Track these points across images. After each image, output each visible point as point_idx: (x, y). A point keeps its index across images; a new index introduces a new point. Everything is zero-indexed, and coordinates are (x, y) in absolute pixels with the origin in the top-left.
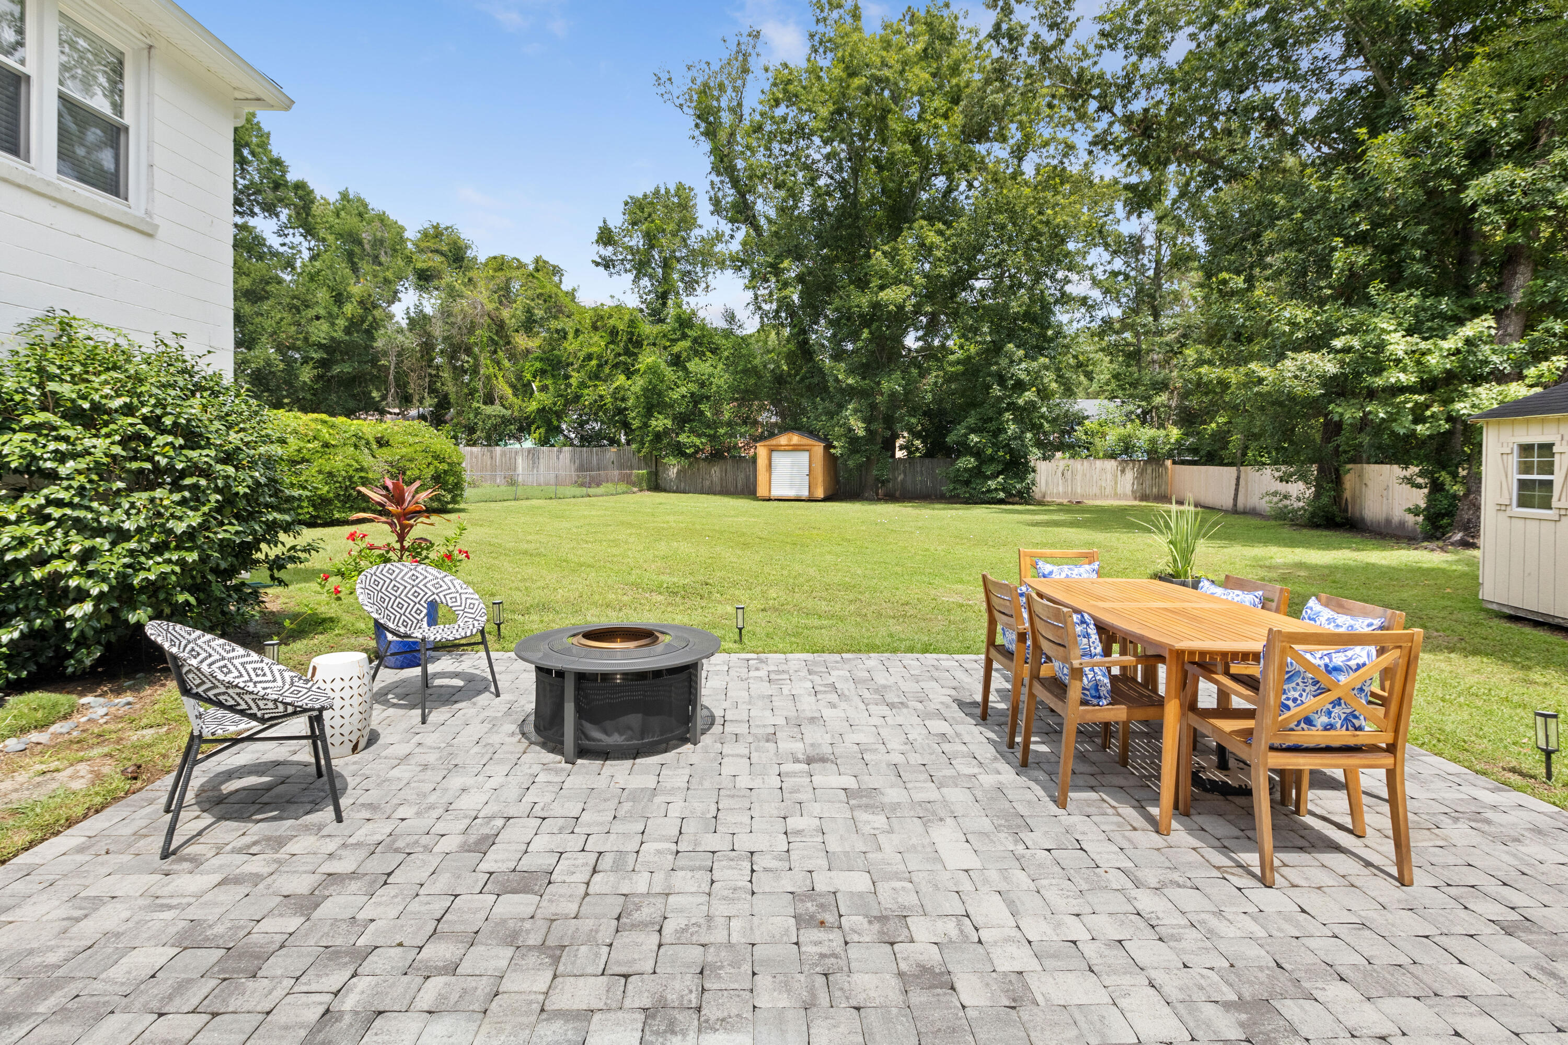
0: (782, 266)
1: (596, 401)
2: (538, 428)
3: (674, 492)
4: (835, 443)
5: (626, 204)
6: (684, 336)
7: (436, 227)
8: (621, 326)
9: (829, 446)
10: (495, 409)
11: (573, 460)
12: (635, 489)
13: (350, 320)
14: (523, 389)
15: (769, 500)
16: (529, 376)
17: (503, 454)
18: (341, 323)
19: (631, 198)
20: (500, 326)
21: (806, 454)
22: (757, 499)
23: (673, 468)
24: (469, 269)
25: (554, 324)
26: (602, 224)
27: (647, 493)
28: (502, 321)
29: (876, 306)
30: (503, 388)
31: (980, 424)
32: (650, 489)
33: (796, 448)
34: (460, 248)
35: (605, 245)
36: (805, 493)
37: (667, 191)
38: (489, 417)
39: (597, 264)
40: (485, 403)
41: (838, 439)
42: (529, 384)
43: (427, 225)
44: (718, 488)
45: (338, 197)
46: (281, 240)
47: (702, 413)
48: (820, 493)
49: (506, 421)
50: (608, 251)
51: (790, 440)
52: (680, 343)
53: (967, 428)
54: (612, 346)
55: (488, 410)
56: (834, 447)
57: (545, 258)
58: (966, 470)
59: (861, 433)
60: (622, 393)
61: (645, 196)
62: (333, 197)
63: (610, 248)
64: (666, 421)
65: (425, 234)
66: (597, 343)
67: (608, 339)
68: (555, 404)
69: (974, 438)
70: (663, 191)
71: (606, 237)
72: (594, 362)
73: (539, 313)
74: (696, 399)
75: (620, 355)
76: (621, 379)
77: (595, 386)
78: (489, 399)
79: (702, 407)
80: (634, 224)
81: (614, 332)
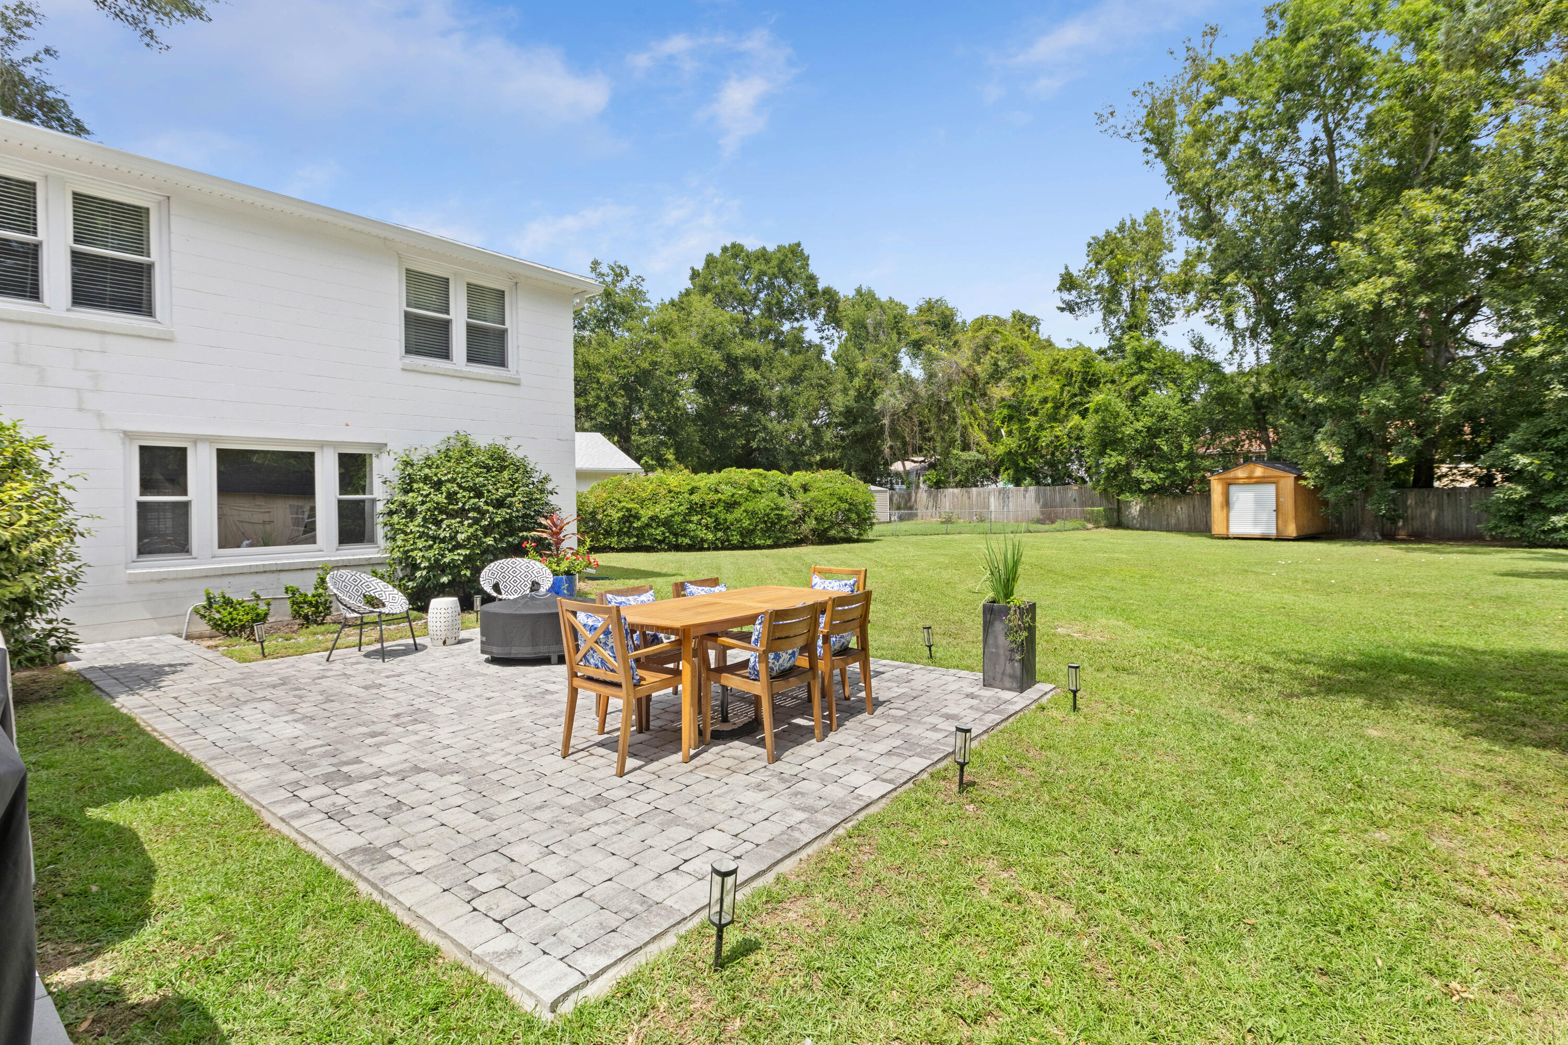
0: (1225, 281)
1: (1052, 442)
2: (1007, 469)
3: (1138, 529)
4: (1306, 473)
5: (1089, 245)
6: (1141, 370)
7: (929, 302)
8: (1075, 367)
9: (1299, 477)
10: (973, 455)
11: (1037, 499)
12: (1090, 526)
13: (858, 390)
14: (994, 436)
15: (1228, 538)
16: (998, 423)
17: (979, 494)
18: (852, 393)
19: (1094, 238)
20: (975, 380)
21: (1272, 488)
22: (1213, 537)
23: (1135, 506)
24: (954, 333)
25: (1016, 373)
26: (1063, 271)
27: (1104, 530)
28: (976, 375)
29: (1348, 307)
30: (977, 435)
31: (1535, 440)
32: (1109, 526)
33: (1261, 481)
34: (946, 317)
35: (1069, 290)
36: (1273, 532)
37: (1134, 222)
38: (966, 461)
39: (1062, 310)
40: (963, 450)
41: (1311, 468)
42: (998, 430)
43: (921, 302)
44: (1186, 526)
45: (854, 293)
46: (820, 335)
47: (1159, 449)
48: (1292, 531)
49: (979, 464)
50: (1072, 296)
51: (1253, 472)
52: (1136, 377)
53: (1511, 446)
54: (1067, 388)
55: (965, 455)
56: (1305, 478)
57: (1023, 311)
58: (1509, 502)
59: (1337, 460)
60: (1077, 432)
61: (1108, 234)
62: (851, 293)
63: (1074, 292)
64: (1119, 458)
65: (920, 310)
66: (1053, 386)
67: (1064, 381)
68: (1020, 446)
69: (1522, 460)
70: (1128, 223)
71: (1068, 283)
72: (1049, 405)
73: (1003, 364)
74: (1153, 433)
75: (1075, 395)
76: (1076, 419)
77: (1052, 427)
78: (966, 447)
79: (1158, 441)
80: (1098, 263)
81: (1069, 375)
